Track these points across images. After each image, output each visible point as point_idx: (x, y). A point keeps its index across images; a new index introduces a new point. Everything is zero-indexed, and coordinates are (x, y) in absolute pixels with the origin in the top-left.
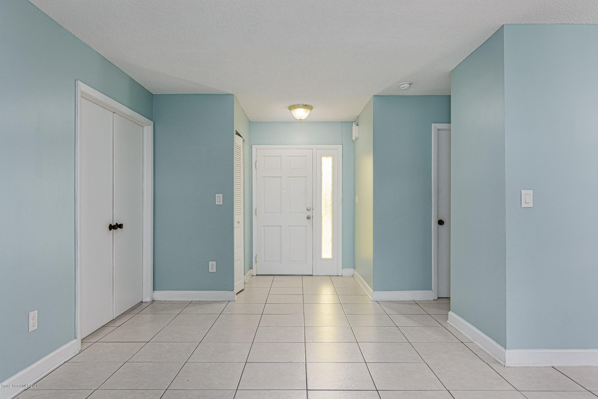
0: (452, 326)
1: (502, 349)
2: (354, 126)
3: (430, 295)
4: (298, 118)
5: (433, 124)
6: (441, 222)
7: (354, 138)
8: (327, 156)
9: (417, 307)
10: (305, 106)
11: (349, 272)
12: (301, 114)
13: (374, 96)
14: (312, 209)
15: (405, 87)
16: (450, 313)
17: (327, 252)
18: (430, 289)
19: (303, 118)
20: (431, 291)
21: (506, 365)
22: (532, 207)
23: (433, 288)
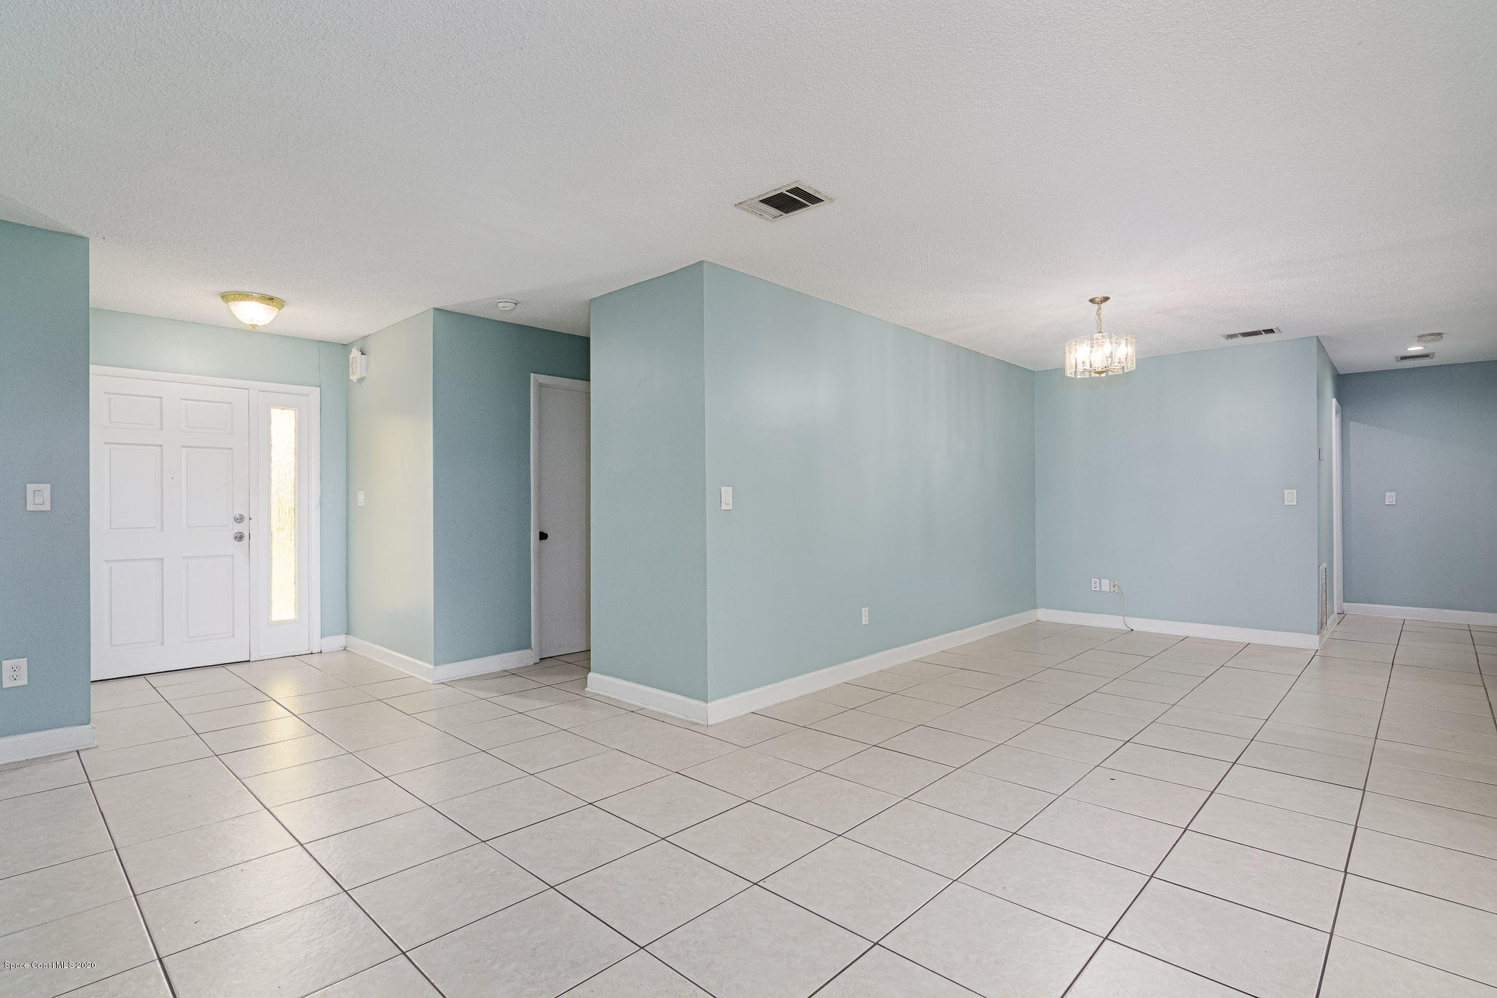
0: (599, 694)
1: (702, 704)
2: (355, 353)
3: (526, 657)
4: (248, 322)
5: (532, 374)
6: (543, 536)
7: (354, 378)
8: (284, 406)
9: (515, 679)
10: (270, 299)
11: (338, 641)
12: (253, 313)
13: (435, 308)
14: (246, 519)
15: (508, 307)
16: (590, 675)
17: (283, 606)
18: (528, 646)
19: (260, 324)
20: (529, 650)
21: (710, 724)
22: (731, 509)
23: (533, 645)
